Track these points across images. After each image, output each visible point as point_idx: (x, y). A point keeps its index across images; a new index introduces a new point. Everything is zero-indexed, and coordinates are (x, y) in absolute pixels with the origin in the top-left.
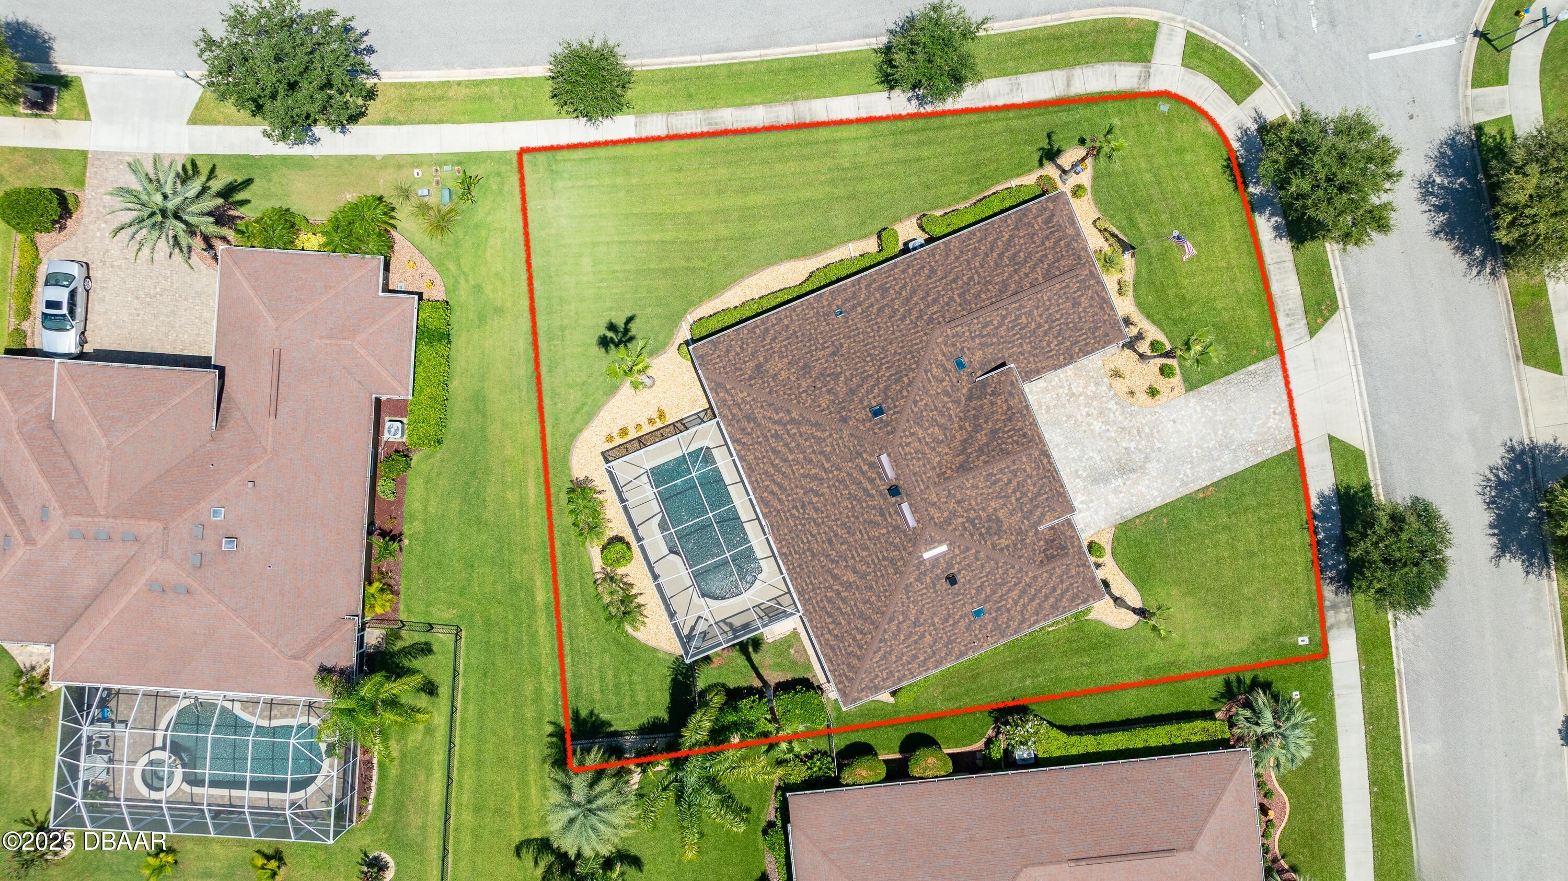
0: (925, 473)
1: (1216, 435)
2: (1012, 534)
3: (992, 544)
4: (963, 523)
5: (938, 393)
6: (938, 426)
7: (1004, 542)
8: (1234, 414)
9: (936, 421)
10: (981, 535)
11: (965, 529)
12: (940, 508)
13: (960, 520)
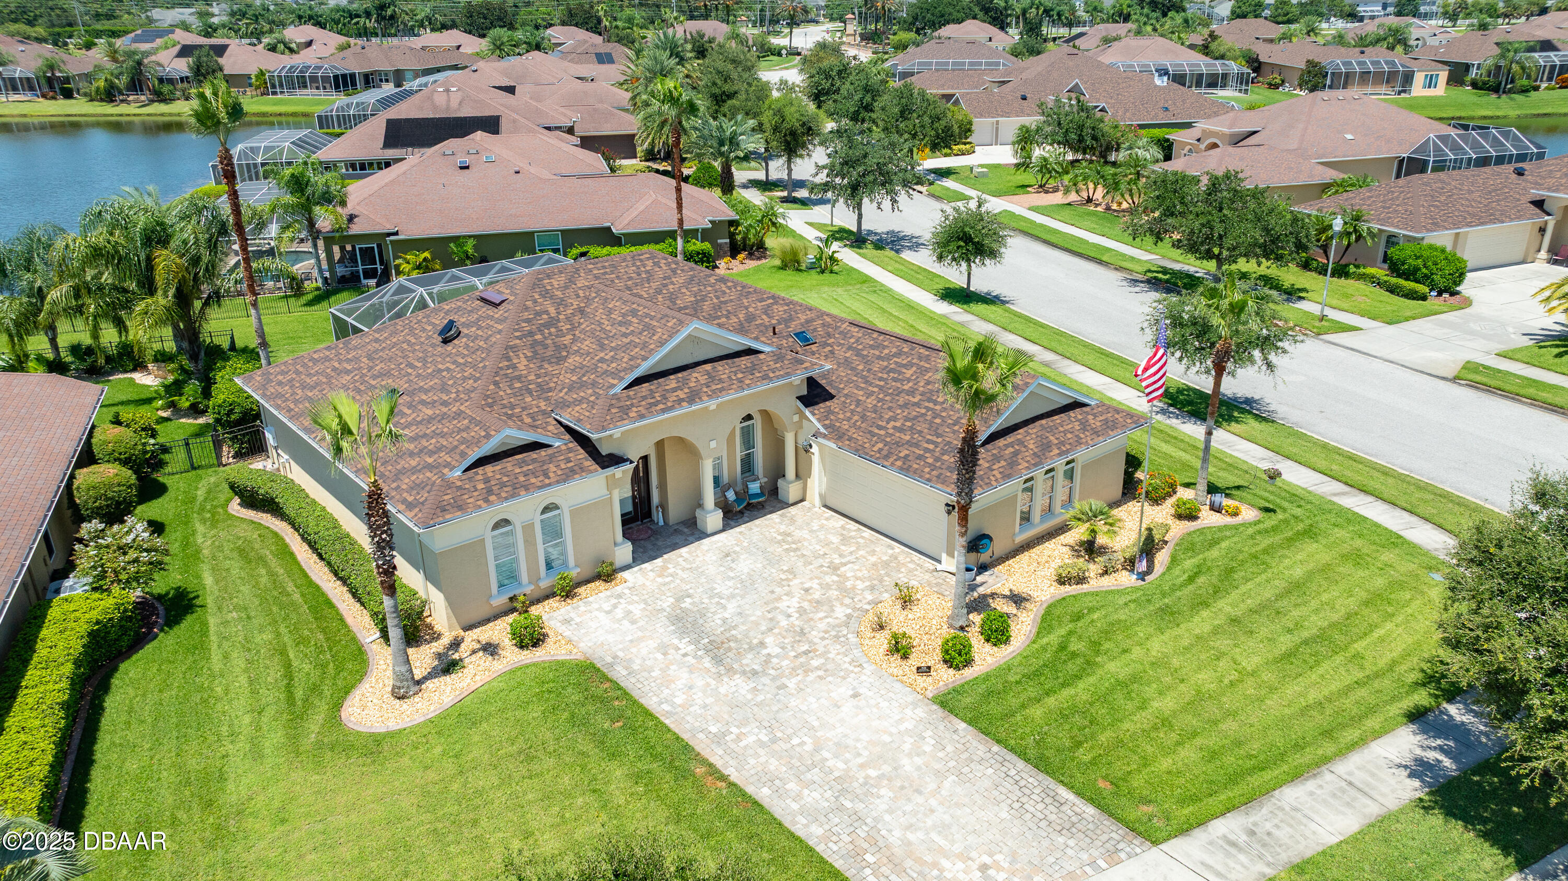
0: (618, 277)
1: (862, 766)
2: (538, 376)
3: (515, 346)
4: (547, 313)
5: (747, 308)
6: (697, 302)
7: (522, 363)
8: (932, 786)
9: (703, 300)
10: (531, 334)
11: (538, 314)
12: (566, 287)
13: (552, 311)
